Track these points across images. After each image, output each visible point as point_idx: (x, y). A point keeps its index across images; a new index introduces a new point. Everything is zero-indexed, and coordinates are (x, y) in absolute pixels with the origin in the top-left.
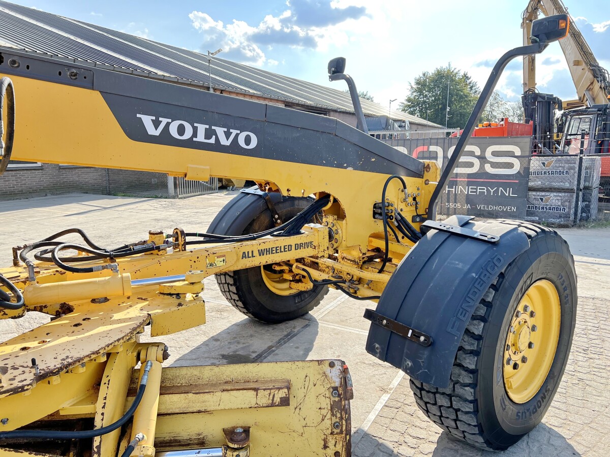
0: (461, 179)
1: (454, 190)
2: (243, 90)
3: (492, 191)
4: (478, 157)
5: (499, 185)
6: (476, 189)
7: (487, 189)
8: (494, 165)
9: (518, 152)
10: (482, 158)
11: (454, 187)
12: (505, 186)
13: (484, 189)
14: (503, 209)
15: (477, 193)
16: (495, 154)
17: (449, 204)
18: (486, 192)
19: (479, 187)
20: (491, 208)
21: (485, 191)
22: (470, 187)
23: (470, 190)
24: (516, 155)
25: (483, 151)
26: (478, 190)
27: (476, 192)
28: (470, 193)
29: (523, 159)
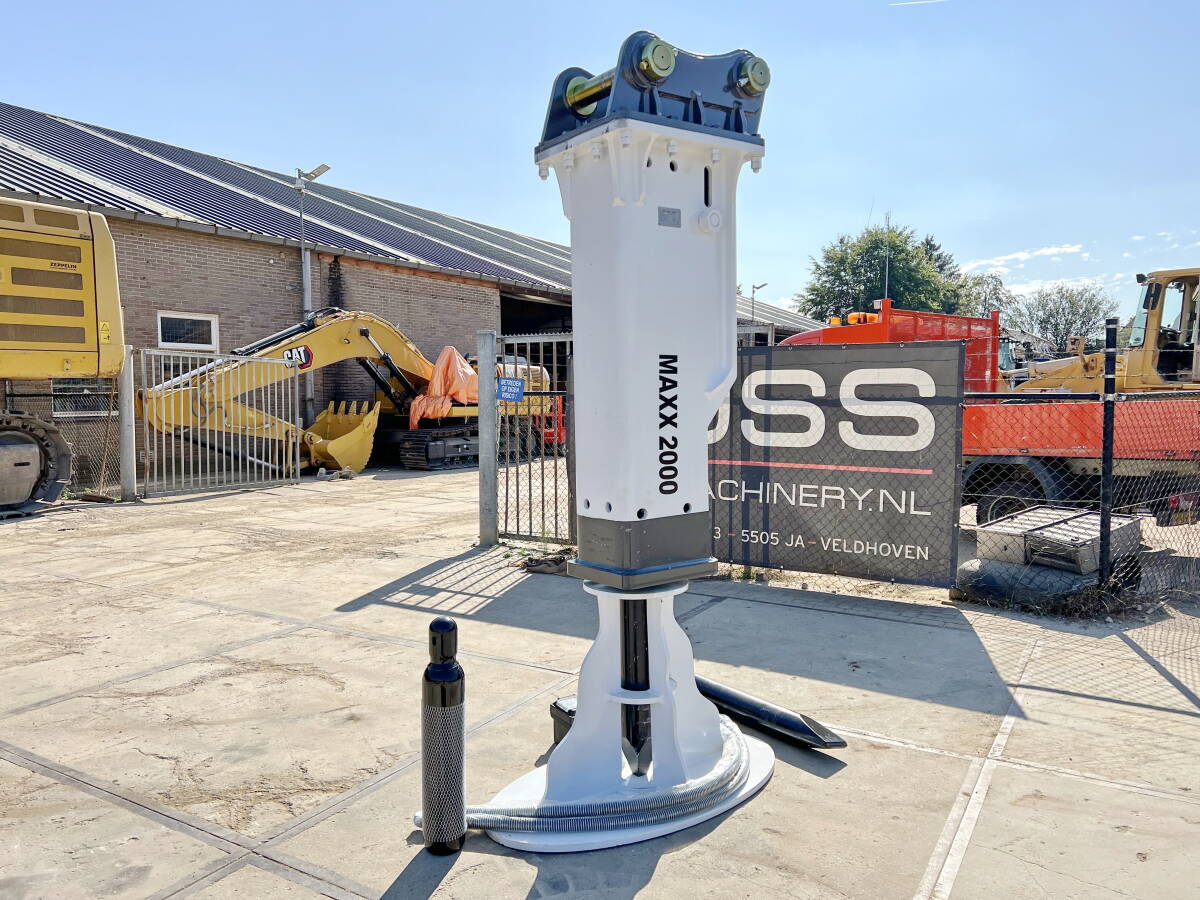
0: (778, 465)
1: (760, 492)
2: (393, 255)
3: (860, 499)
4: (818, 401)
5: (877, 482)
6: (818, 492)
7: (847, 493)
8: (863, 425)
9: (927, 387)
10: (830, 404)
11: (761, 484)
12: (896, 484)
13: (837, 493)
14: (892, 552)
15: (819, 505)
16: (865, 393)
17: (749, 534)
18: (843, 502)
19: (824, 488)
20: (859, 548)
21: (841, 497)
22: (802, 487)
23: (802, 495)
24: (922, 394)
25: (833, 385)
26: (824, 496)
27: (817, 500)
28: (801, 504)
29: (941, 407)
